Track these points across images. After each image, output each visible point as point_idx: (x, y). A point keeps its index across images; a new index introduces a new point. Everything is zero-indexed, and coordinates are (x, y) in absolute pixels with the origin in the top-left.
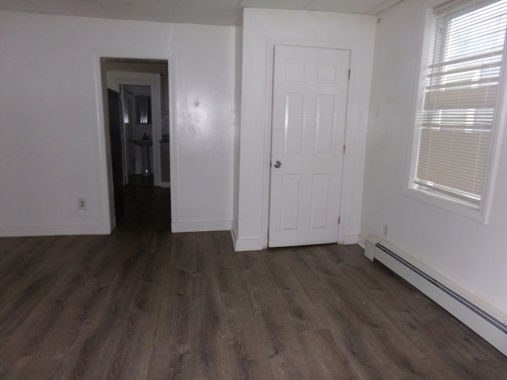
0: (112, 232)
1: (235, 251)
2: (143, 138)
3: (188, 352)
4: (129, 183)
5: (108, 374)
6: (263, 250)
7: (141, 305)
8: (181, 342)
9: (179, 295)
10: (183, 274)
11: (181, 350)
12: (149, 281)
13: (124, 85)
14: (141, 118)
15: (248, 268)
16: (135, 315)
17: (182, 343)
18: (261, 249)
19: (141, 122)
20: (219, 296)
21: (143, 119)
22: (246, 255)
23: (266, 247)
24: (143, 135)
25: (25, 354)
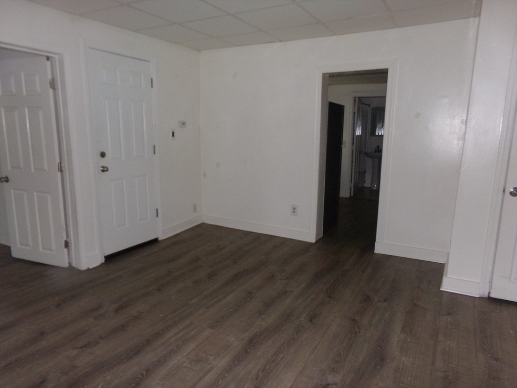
0: (317, 242)
1: (441, 289)
2: (376, 151)
3: (335, 384)
4: (354, 195)
5: (259, 371)
6: (481, 298)
7: (312, 318)
8: (333, 370)
9: (354, 320)
10: (367, 299)
11: (330, 378)
12: (330, 297)
13: (359, 98)
14: (377, 129)
15: (449, 314)
16: (303, 326)
17: (334, 372)
18: (478, 296)
19: (377, 134)
20: (396, 336)
21: (379, 131)
22: (454, 298)
23: (486, 295)
24: (376, 147)
25: (211, 327)
